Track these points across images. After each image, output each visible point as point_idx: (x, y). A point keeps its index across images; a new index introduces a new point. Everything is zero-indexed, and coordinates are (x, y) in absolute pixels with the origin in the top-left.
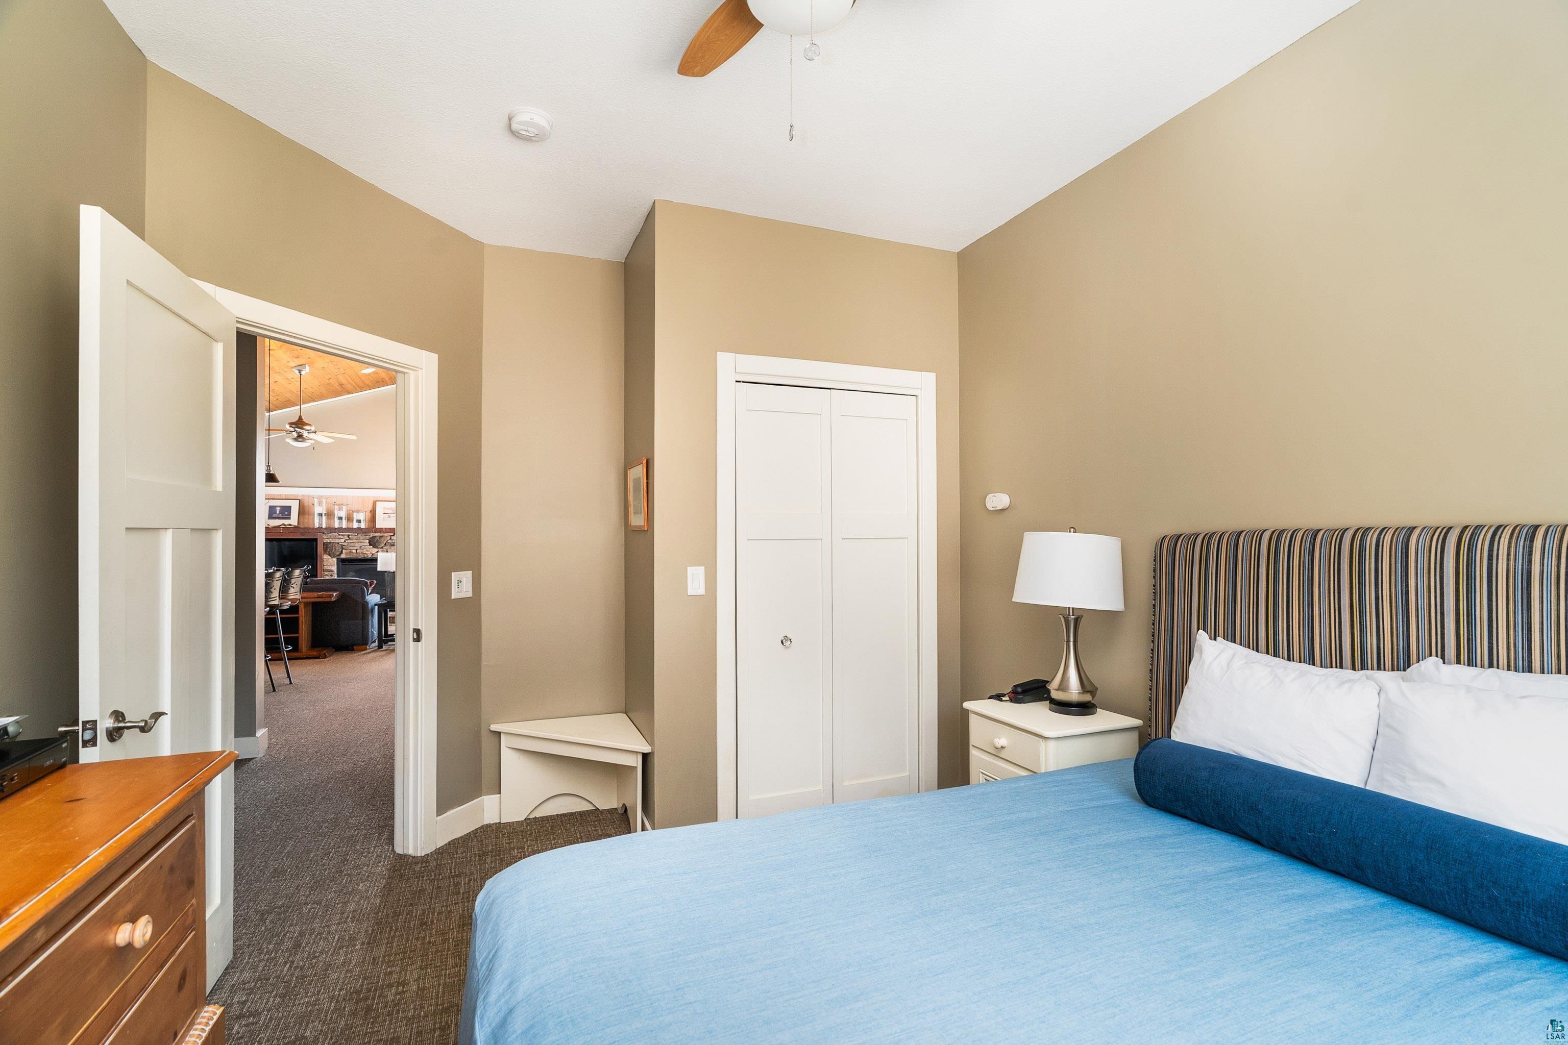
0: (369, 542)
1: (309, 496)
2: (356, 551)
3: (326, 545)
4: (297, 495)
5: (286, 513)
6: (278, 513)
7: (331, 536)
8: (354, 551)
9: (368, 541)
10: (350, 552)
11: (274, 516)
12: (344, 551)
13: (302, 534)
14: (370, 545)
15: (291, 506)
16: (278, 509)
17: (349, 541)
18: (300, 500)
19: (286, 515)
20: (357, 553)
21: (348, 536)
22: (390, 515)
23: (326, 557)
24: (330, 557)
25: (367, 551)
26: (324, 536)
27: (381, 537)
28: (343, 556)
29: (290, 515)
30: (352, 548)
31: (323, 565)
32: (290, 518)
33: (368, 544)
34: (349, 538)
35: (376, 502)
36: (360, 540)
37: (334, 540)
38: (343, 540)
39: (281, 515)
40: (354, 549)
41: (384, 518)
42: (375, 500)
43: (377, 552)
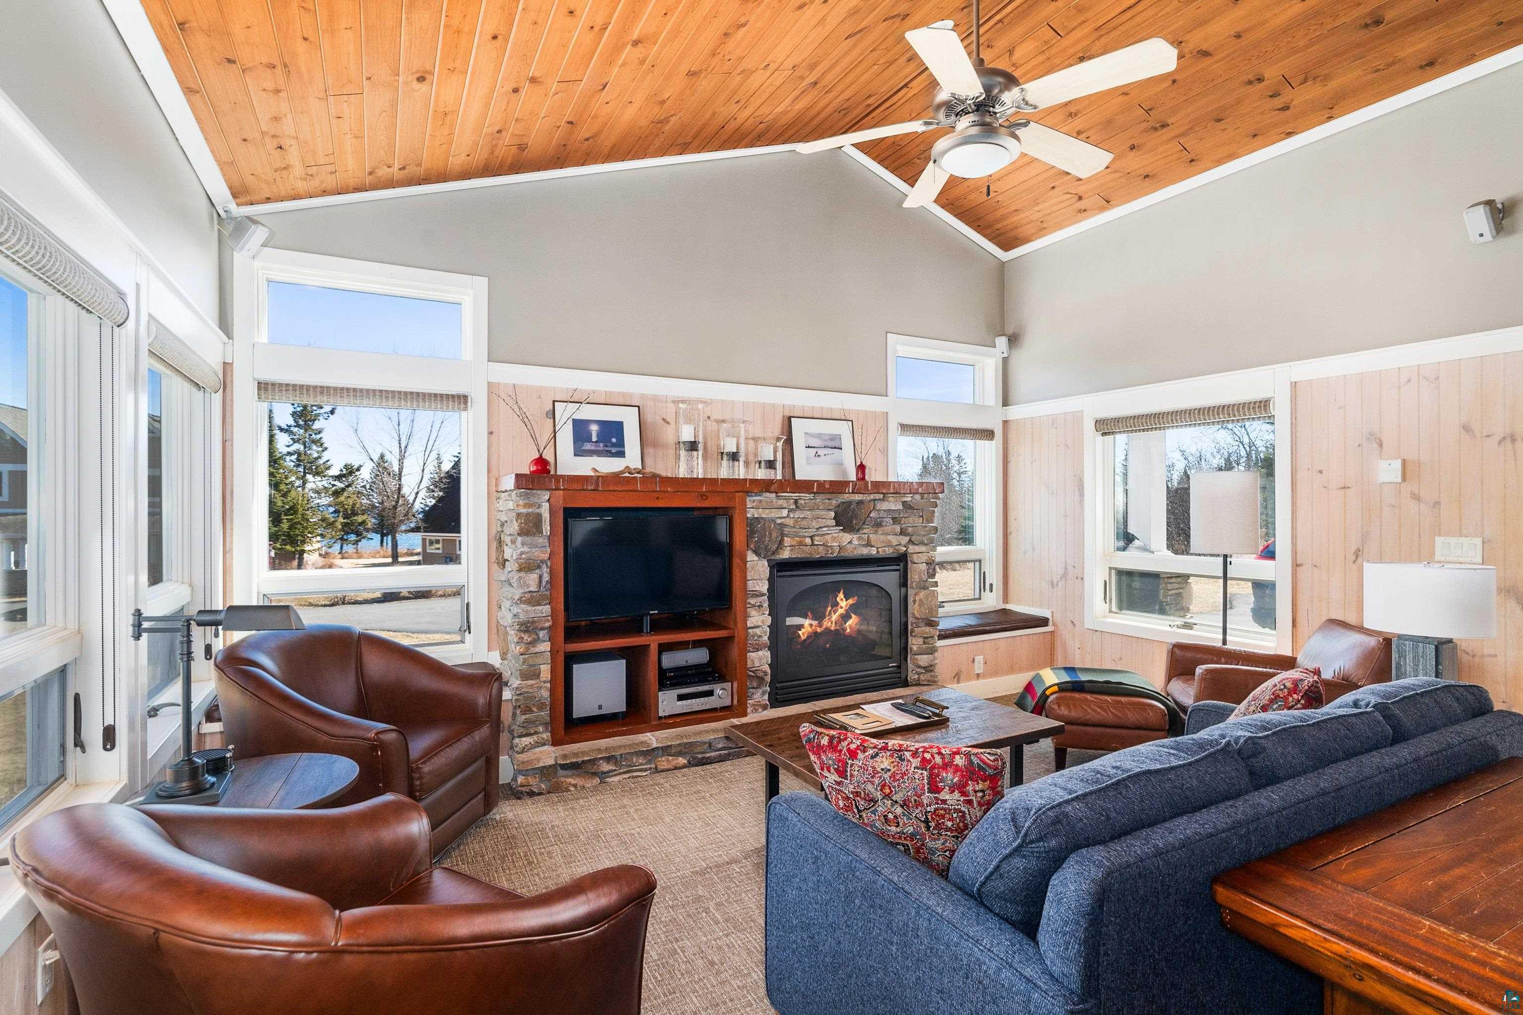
0: (835, 518)
1: (655, 399)
2: (812, 540)
3: (752, 525)
4: (631, 395)
5: (614, 440)
6: (594, 439)
7: (760, 501)
8: (808, 541)
9: (832, 514)
10: (801, 544)
11: (588, 446)
12: (787, 541)
13: (703, 496)
14: (837, 525)
15: (622, 423)
16: (594, 428)
17: (798, 514)
18: (639, 407)
19: (614, 445)
20: (813, 545)
21: (796, 502)
22: (821, 452)
23: (751, 557)
24: (756, 558)
25: (834, 539)
26: (750, 501)
27: (860, 503)
28: (786, 554)
29: (623, 446)
30: (803, 532)
31: (745, 580)
32: (621, 454)
33: (833, 522)
34: (797, 507)
35: (790, 418)
36: (817, 512)
37: (767, 511)
38: (785, 513)
39: (601, 445)
40: (806, 534)
41: (808, 459)
42: (787, 414)
43: (850, 542)
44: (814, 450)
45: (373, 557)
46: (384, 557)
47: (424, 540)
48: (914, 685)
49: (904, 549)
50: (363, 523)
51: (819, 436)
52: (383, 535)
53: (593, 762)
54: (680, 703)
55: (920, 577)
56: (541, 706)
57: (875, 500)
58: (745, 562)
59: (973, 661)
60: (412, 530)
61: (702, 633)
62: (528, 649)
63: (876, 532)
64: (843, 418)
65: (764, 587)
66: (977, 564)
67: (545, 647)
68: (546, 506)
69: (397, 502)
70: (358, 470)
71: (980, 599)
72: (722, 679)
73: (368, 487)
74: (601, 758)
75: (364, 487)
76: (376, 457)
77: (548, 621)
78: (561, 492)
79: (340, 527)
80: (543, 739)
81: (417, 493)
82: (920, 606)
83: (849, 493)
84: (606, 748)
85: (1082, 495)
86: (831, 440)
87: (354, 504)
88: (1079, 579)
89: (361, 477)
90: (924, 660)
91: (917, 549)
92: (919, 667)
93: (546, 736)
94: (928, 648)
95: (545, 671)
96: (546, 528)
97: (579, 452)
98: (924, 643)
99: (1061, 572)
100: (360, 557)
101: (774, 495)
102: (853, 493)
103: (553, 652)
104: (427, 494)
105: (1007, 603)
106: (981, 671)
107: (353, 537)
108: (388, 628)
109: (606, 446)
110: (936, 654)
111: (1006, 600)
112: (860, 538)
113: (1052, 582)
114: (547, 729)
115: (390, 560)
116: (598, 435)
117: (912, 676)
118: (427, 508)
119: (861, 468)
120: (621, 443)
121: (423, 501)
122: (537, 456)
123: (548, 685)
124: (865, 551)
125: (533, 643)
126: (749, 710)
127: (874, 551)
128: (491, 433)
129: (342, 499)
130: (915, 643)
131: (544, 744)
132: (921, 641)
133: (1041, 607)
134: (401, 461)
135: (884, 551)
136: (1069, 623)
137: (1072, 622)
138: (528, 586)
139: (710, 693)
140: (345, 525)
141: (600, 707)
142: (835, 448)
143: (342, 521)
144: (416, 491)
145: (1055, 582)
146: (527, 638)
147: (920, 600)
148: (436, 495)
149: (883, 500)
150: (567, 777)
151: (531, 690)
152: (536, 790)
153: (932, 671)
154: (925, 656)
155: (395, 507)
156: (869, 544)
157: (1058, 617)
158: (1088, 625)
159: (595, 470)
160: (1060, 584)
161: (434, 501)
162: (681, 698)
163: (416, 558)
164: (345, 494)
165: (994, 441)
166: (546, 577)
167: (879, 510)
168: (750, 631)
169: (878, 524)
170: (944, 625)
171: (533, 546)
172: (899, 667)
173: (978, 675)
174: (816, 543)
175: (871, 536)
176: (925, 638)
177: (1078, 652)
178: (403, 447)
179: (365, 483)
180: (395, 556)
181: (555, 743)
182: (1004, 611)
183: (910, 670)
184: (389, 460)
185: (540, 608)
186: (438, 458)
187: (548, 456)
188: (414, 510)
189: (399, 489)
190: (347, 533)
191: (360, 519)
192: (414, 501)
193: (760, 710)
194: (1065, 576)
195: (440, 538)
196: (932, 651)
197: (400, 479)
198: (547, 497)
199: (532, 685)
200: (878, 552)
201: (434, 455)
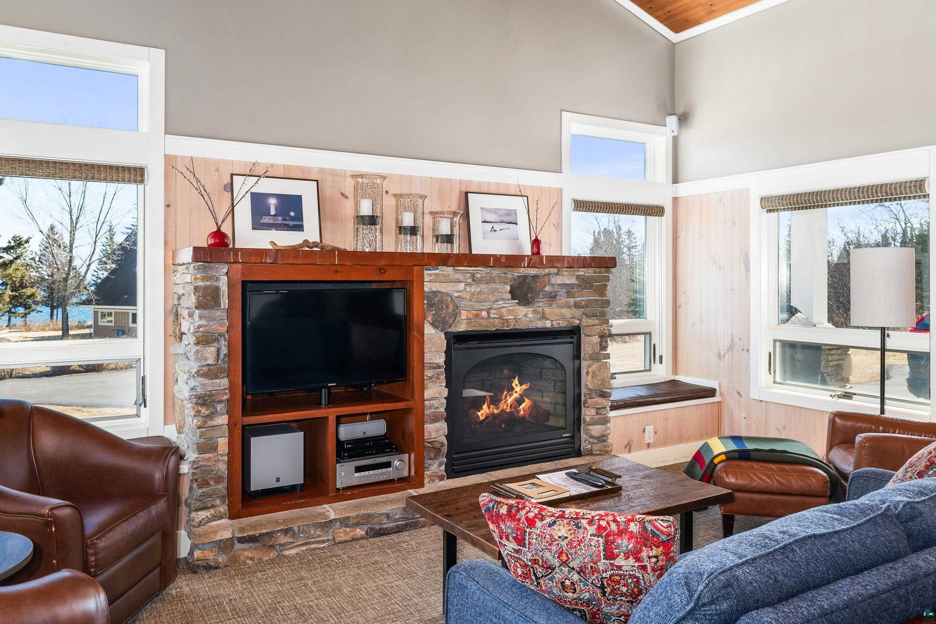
0: (511, 292)
1: (334, 173)
2: (488, 313)
3: (430, 298)
4: (309, 169)
5: (292, 214)
6: (273, 212)
7: (438, 275)
8: (484, 314)
9: (508, 288)
10: (477, 317)
11: (266, 220)
12: (464, 315)
13: (381, 270)
14: (513, 298)
15: (300, 197)
16: (273, 202)
17: (475, 288)
18: (317, 181)
19: (292, 219)
20: (489, 318)
21: (473, 276)
22: (497, 227)
23: (428, 329)
24: (434, 331)
25: (510, 312)
26: (428, 275)
27: (535, 277)
28: (462, 327)
29: (302, 220)
30: (478, 306)
31: (422, 352)
32: (300, 228)
33: (509, 296)
34: (474, 280)
35: (466, 193)
36: (493, 285)
37: (445, 285)
38: (462, 286)
39: (280, 218)
40: (482, 308)
41: (484, 233)
42: (464, 189)
43: (525, 316)
44: (490, 225)
45: (43, 330)
46: (54, 330)
47: (96, 313)
48: (587, 455)
49: (578, 322)
50: (32, 295)
51: (495, 211)
52: (53, 308)
53: (270, 534)
54: (357, 475)
55: (593, 349)
56: (218, 479)
57: (549, 274)
58: (422, 335)
59: (644, 431)
60: (84, 303)
61: (380, 405)
62: (205, 422)
63: (551, 305)
64: (519, 193)
65: (441, 359)
66: (648, 336)
67: (223, 420)
68: (224, 279)
69: (68, 274)
70: (27, 242)
71: (650, 370)
72: (399, 450)
73: (37, 259)
74: (278, 531)
75: (33, 259)
76: (46, 229)
77: (226, 394)
78: (240, 266)
79: (8, 299)
80: (220, 512)
81: (89, 265)
82: (593, 377)
83: (524, 267)
84: (284, 521)
85: (747, 269)
86: (507, 215)
87: (23, 277)
88: (745, 351)
89: (30, 249)
90: (596, 430)
91: (591, 321)
92: (592, 437)
93: (223, 509)
94: (600, 419)
95: (223, 443)
96: (224, 302)
97: (257, 225)
98: (597, 413)
99: (727, 343)
100: (29, 330)
101: (451, 268)
102: (528, 267)
103: (231, 425)
104: (99, 267)
105: (676, 374)
106: (651, 441)
107: (21, 310)
108: (58, 402)
109: (285, 220)
110: (608, 425)
111: (675, 371)
112: (535, 312)
113: (719, 354)
114: (224, 502)
115: (60, 333)
116: (276, 209)
117: (585, 446)
118: (99, 281)
119: (536, 243)
120: (299, 217)
121: (95, 274)
122: (215, 229)
123: (226, 458)
124: (540, 324)
125: (210, 417)
126: (426, 481)
127: (548, 324)
128: (168, 206)
129: (10, 271)
130: (588, 414)
131: (221, 518)
132: (593, 412)
133: (709, 377)
134: (72, 232)
135: (559, 324)
136: (736, 393)
137: (739, 393)
138: (206, 359)
139: (388, 465)
140: (13, 298)
141: (278, 480)
142: (511, 223)
143: (11, 293)
144: (87, 263)
145: (722, 354)
146: (204, 411)
147: (593, 372)
148: (108, 267)
149: (557, 274)
150: (244, 550)
151: (209, 464)
152: (212, 564)
153: (604, 441)
154: (598, 427)
155: (66, 280)
156: (544, 317)
157: (725, 388)
158: (754, 395)
159: (272, 243)
160: (726, 355)
161: (106, 274)
162: (359, 469)
163: (87, 331)
164: (14, 266)
165: (664, 218)
166: (224, 351)
167: (553, 285)
168: (426, 402)
169: (553, 297)
170: (616, 396)
171: (210, 319)
172: (572, 437)
173: (649, 445)
174: (492, 316)
175: (546, 309)
176: (598, 409)
177: (743, 422)
178: (74, 218)
179: (34, 255)
180: (65, 329)
181: (232, 517)
182: (674, 383)
183: (583, 440)
184: (60, 232)
185: (218, 381)
186: (111, 230)
187: (226, 229)
188: (86, 282)
189: (70, 261)
190: (15, 306)
191: (28, 291)
192: (86, 273)
193: (437, 481)
194: (731, 347)
195: (113, 311)
196: (605, 421)
197: (71, 251)
198: (225, 270)
199: (210, 458)
200: (552, 325)
201: (106, 228)
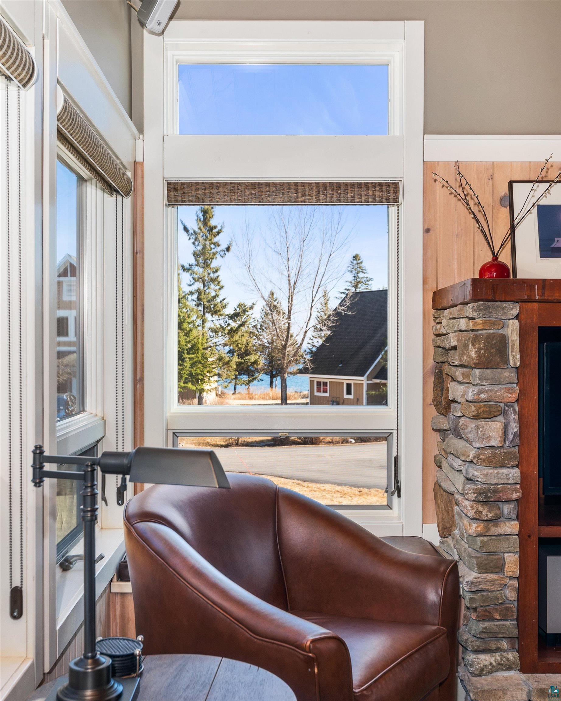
45: (264, 399)
46: (273, 399)
47: (312, 382)
50: (256, 362)
52: (272, 377)
60: (301, 372)
69: (287, 341)
70: (251, 308)
73: (259, 327)
75: (255, 326)
76: (267, 295)
79: (235, 366)
81: (306, 332)
87: (248, 343)
89: (253, 316)
100: (252, 398)
104: (315, 334)
107: (245, 378)
108: (280, 474)
115: (279, 402)
118: (314, 349)
121: (310, 341)
129: (236, 337)
134: (291, 298)
140: (239, 364)
143: (237, 360)
144: (304, 330)
148: (323, 334)
155: (284, 347)
161: (321, 342)
163: (304, 401)
164: (239, 333)
178: (292, 284)
179: (256, 323)
180: (284, 400)
184: (279, 297)
186: (324, 296)
188: (302, 351)
189: (289, 328)
190: (240, 374)
191: (252, 358)
192: (303, 340)
195: (328, 381)
197: (289, 318)
201: (321, 293)
